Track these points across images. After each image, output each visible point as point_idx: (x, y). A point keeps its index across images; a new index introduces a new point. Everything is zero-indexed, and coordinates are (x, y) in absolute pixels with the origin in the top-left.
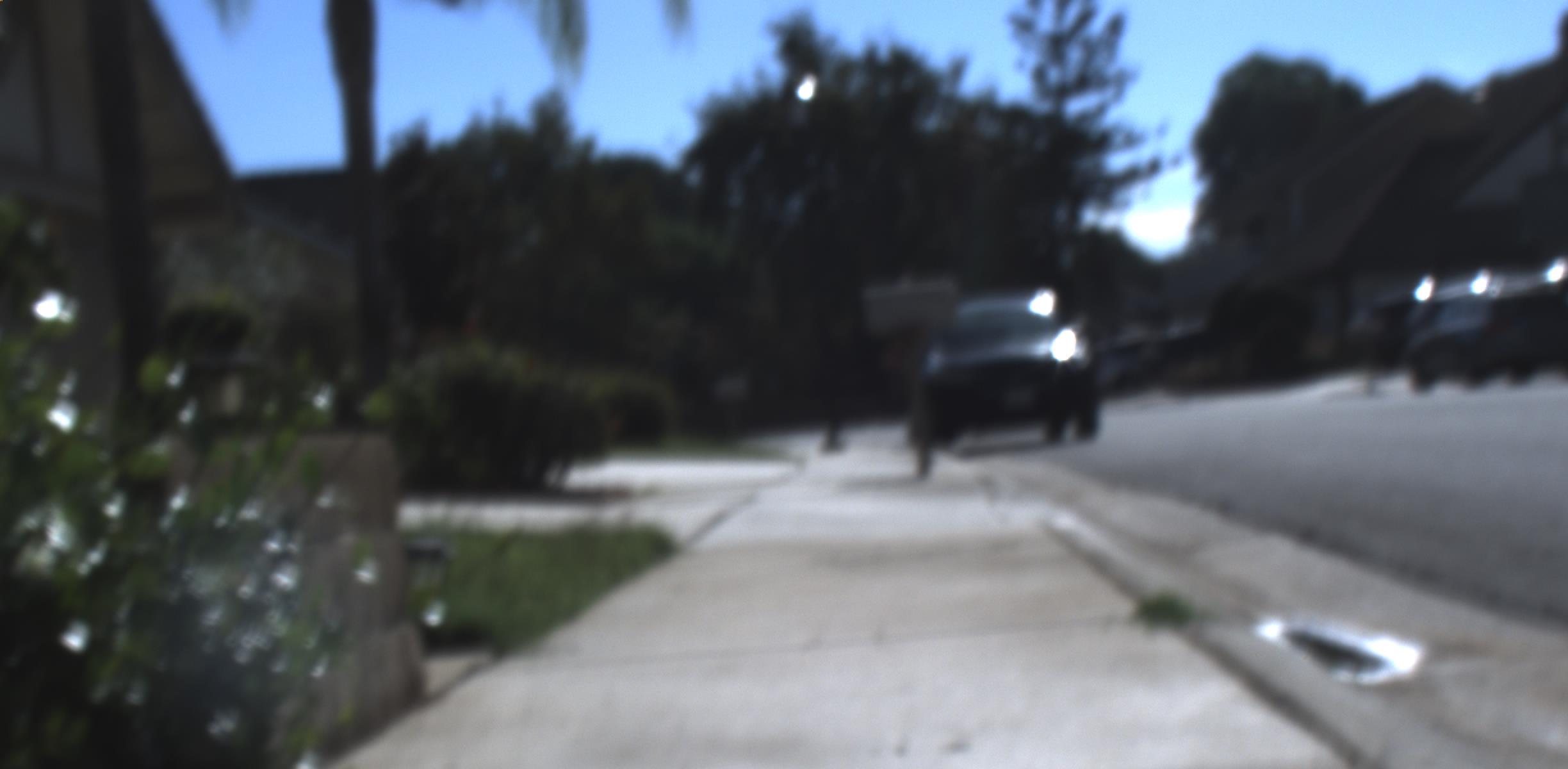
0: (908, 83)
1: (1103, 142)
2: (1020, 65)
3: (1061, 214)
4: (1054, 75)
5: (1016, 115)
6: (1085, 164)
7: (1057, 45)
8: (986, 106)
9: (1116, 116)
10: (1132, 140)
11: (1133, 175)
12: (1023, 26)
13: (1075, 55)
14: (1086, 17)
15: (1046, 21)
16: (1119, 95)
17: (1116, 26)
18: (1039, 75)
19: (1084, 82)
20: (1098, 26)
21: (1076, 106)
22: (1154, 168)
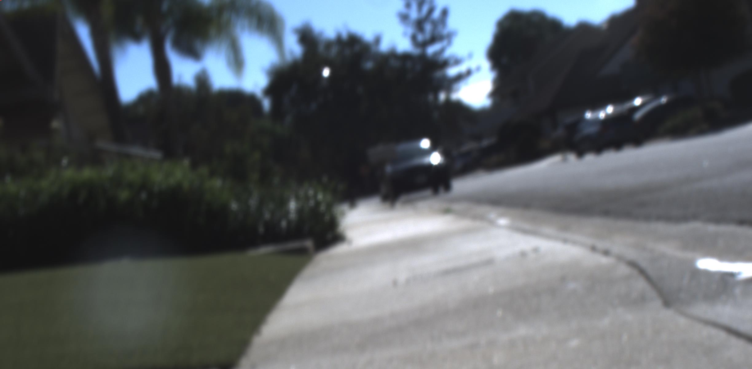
0: (357, 48)
1: (445, 64)
2: (405, 34)
3: (431, 97)
4: (420, 38)
5: (406, 57)
6: (438, 74)
7: (420, 25)
8: (393, 55)
9: (449, 53)
10: (457, 62)
11: (460, 78)
12: (404, 18)
13: (428, 27)
14: (431, 10)
15: (414, 14)
16: (450, 43)
17: (445, 13)
18: (414, 38)
19: (433, 39)
20: (436, 14)
21: (431, 50)
22: (469, 73)
